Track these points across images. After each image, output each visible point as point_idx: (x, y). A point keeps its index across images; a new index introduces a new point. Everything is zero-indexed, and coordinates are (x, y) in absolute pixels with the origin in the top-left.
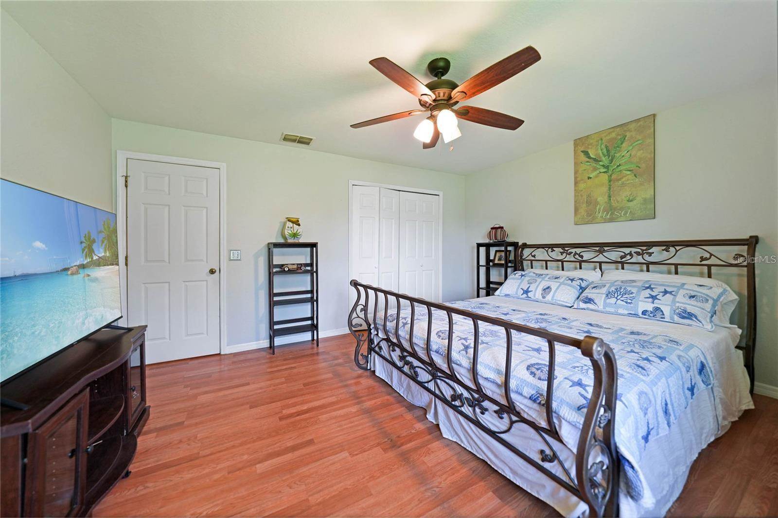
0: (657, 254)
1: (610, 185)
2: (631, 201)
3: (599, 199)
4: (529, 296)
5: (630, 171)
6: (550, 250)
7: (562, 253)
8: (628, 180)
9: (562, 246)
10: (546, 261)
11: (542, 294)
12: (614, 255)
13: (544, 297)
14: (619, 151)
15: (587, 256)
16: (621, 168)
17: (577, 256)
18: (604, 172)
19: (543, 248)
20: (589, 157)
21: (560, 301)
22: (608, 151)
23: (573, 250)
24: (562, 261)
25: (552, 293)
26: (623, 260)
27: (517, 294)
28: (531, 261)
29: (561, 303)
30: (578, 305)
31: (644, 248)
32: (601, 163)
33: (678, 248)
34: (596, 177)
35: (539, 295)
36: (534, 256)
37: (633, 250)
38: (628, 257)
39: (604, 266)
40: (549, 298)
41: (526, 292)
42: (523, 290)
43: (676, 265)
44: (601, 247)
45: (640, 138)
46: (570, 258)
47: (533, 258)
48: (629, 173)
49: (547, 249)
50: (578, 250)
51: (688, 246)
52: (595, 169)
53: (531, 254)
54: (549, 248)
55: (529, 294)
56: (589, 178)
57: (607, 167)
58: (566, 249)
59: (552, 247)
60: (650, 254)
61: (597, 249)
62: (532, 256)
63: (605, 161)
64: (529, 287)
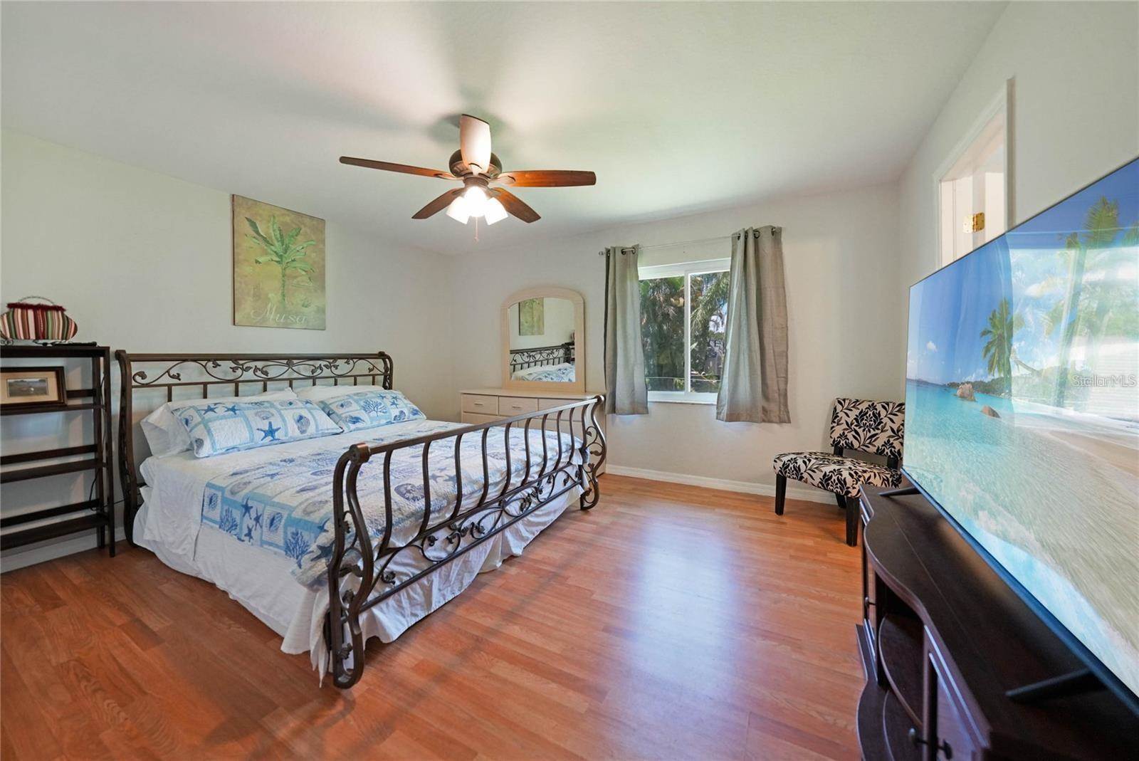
0: (343, 367)
1: (283, 281)
2: (306, 307)
3: (270, 296)
4: (276, 437)
5: (306, 271)
6: (210, 364)
7: (234, 370)
8: (303, 281)
9: (234, 358)
10: (205, 384)
11: (299, 428)
12: (305, 369)
13: (302, 432)
14: (294, 243)
15: (274, 371)
16: (295, 264)
17: (259, 373)
18: (277, 262)
19: (195, 361)
20: (257, 232)
21: (328, 429)
22: (281, 236)
23: (253, 364)
24: (236, 382)
25: (312, 422)
26: (315, 374)
27: (252, 440)
28: (170, 386)
29: (329, 431)
30: (349, 427)
31: (331, 361)
32: (272, 247)
33: (355, 360)
34: (267, 263)
35: (293, 429)
36: (178, 377)
37: (323, 363)
38: (319, 371)
39: (295, 383)
40: (311, 430)
41: (271, 432)
42: (262, 430)
43: (355, 377)
44: (289, 360)
45: (314, 238)
46: (249, 375)
47: (176, 381)
48: (304, 273)
49: (204, 363)
50: (260, 364)
51: (360, 359)
52: (267, 254)
53: (168, 372)
54: (209, 360)
55: (276, 433)
56: (257, 262)
57: (281, 257)
58: (241, 362)
59: (215, 359)
60: (336, 367)
61: (285, 361)
62: (173, 377)
63: (278, 247)
64: (270, 423)
